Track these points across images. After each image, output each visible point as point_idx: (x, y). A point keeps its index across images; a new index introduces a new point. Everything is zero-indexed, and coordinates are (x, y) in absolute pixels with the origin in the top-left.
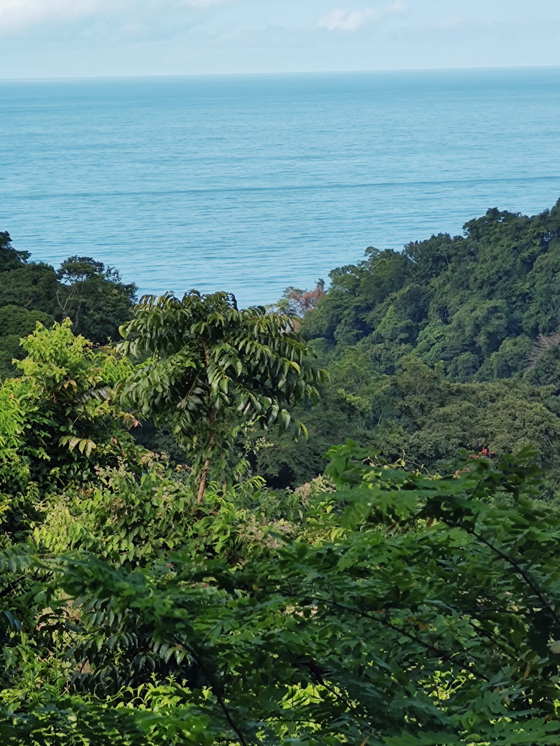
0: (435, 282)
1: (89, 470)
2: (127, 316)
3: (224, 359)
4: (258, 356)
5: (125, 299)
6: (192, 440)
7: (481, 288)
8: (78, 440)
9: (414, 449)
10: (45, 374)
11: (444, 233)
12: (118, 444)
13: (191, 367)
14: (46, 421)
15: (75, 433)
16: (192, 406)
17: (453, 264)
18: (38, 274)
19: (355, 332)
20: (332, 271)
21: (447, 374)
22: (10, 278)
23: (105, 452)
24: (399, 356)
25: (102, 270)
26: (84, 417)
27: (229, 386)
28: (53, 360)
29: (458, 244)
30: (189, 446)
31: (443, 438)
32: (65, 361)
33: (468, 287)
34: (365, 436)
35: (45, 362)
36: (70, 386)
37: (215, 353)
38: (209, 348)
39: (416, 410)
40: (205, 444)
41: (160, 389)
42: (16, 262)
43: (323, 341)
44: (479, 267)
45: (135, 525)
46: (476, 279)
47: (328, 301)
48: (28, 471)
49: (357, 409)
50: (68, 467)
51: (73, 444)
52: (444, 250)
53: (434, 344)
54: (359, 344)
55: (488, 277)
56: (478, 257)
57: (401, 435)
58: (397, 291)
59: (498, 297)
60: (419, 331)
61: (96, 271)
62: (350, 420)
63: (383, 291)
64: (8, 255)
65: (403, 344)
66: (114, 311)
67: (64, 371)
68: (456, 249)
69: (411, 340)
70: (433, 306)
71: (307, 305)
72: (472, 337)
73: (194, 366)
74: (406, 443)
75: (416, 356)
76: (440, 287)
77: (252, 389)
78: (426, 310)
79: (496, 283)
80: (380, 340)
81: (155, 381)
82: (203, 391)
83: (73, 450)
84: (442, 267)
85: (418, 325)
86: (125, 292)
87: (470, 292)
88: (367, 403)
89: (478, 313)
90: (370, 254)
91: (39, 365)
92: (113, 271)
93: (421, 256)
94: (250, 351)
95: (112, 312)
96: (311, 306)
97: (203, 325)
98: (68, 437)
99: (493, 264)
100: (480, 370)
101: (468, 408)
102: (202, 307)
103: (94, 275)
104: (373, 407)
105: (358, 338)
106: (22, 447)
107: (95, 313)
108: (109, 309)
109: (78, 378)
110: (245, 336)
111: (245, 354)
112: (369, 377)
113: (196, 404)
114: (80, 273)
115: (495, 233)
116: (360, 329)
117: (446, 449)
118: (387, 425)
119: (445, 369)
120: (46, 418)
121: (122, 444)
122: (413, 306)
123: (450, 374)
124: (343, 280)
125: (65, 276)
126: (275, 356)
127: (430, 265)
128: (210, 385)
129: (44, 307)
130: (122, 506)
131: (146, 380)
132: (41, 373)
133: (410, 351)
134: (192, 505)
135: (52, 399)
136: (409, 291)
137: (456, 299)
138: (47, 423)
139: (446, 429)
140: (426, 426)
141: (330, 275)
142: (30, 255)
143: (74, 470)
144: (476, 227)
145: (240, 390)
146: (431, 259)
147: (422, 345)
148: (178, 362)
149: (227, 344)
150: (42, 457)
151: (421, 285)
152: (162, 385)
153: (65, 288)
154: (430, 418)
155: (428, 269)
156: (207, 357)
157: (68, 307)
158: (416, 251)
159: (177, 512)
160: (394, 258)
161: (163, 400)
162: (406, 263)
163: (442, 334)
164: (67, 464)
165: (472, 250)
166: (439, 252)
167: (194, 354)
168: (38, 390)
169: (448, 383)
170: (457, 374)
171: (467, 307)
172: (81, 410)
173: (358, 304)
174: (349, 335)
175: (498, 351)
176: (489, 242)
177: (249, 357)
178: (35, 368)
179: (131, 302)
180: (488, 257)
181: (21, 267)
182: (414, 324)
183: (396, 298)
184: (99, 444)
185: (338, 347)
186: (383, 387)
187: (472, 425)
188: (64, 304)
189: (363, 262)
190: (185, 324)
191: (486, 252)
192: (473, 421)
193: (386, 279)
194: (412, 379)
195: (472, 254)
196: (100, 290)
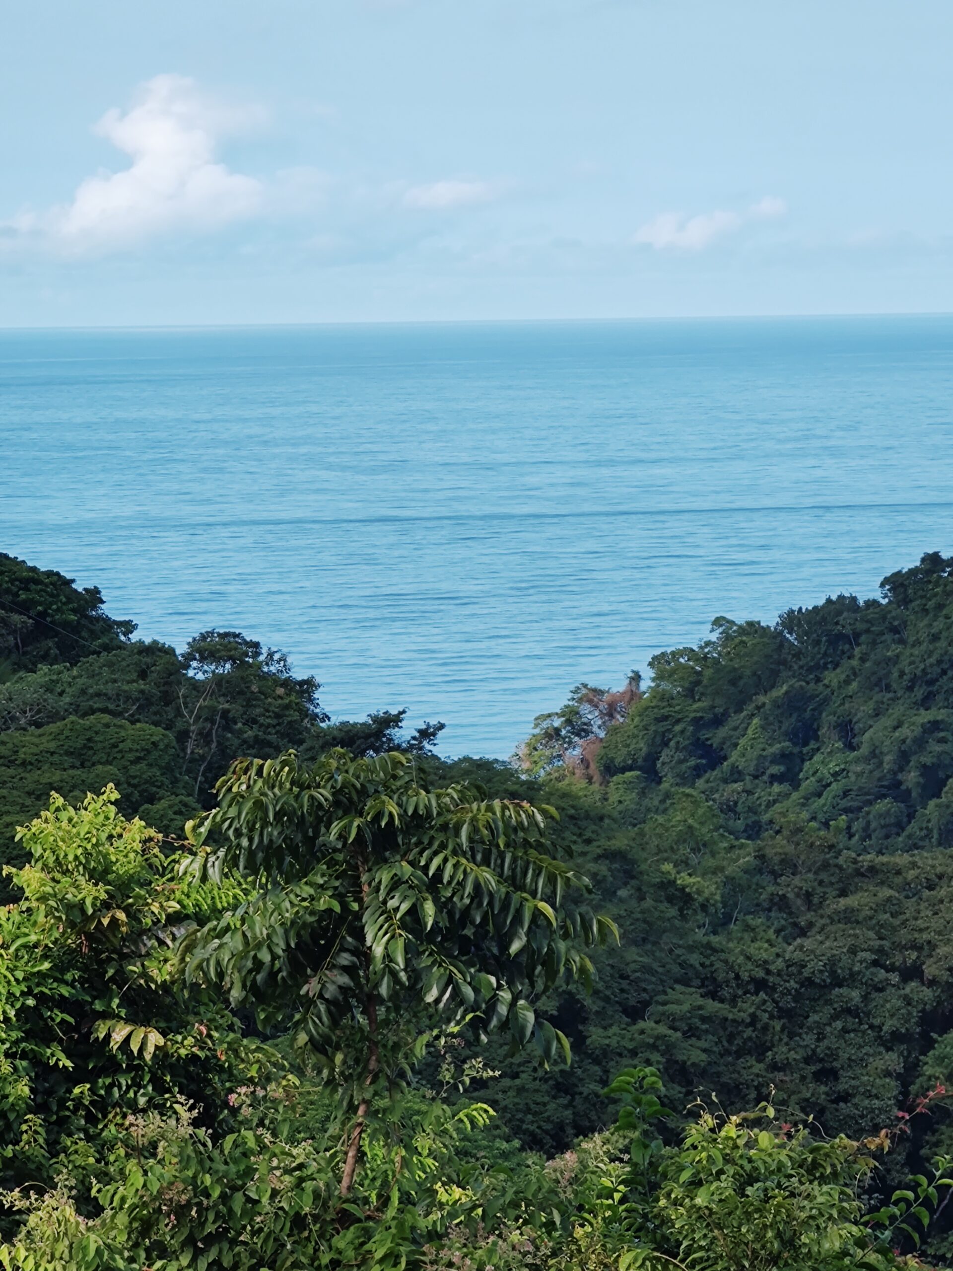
0: (832, 677)
1: (150, 1088)
2: (300, 733)
3: (397, 895)
4: (469, 889)
5: (297, 704)
6: (333, 1061)
7: (910, 689)
8: (128, 1029)
9: (793, 969)
10: (64, 898)
11: (847, 595)
12: (210, 1036)
13: (329, 911)
14: (65, 991)
15: (123, 1015)
16: (331, 991)
17: (864, 647)
18: (148, 660)
19: (692, 762)
20: (655, 658)
21: (851, 836)
22: (100, 668)
23: (183, 1052)
24: (770, 804)
25: (258, 654)
26: (142, 981)
27: (406, 952)
28: (81, 868)
29: (871, 614)
30: (325, 1073)
31: (845, 950)
32: (107, 871)
33: (888, 688)
34: (709, 946)
35: (66, 872)
36: (114, 921)
37: (380, 882)
38: (370, 870)
39: (799, 902)
40: (359, 1070)
41: (265, 956)
42: (112, 640)
43: (637, 777)
44: (908, 652)
45: (210, 1240)
46: (902, 674)
47: (647, 708)
48: (27, 1090)
49: (694, 900)
50: (108, 1081)
51: (118, 1037)
52: (846, 623)
53: (829, 785)
54: (700, 783)
55: (923, 670)
56: (905, 637)
57: (772, 945)
58: (766, 692)
59: (941, 704)
60: (803, 761)
61: (247, 656)
62: (683, 917)
63: (741, 692)
64: (98, 627)
65: (776, 784)
66: (278, 724)
67: (101, 891)
68: (868, 621)
69: (791, 778)
70: (827, 719)
71: (611, 716)
72: (895, 774)
73: (337, 908)
74: (780, 960)
75: (799, 804)
76: (840, 687)
77: (455, 957)
78: (815, 726)
79: (937, 680)
80: (736, 776)
81: (255, 938)
82: (355, 959)
83: (119, 1048)
84: (843, 652)
85: (801, 752)
86: (297, 692)
87: (891, 695)
88: (713, 888)
89: (905, 732)
90: (721, 630)
91: (53, 879)
92: (276, 657)
93: (806, 633)
94: (452, 877)
95: (274, 726)
96: (618, 717)
97: (355, 824)
98: (109, 1023)
99: (931, 647)
100: (909, 830)
101: (889, 899)
102: (353, 786)
103: (243, 662)
104: (722, 896)
105: (698, 772)
106: (16, 1043)
107: (246, 728)
108: (269, 721)
109: (131, 905)
110: (443, 846)
111: (442, 883)
112: (715, 843)
113: (340, 987)
114: (220, 658)
115: (936, 595)
116: (701, 757)
117: (850, 969)
118: (748, 928)
119: (849, 828)
120: (66, 983)
121: (216, 1034)
122: (793, 719)
123: (857, 837)
124: (672, 673)
125: (194, 664)
126: (503, 890)
127: (823, 649)
128: (370, 948)
129: (156, 718)
130: (184, 1198)
131: (239, 937)
132: (55, 895)
133: (788, 796)
134: (329, 1197)
135: (80, 946)
136: (787, 693)
137: (868, 708)
138: (67, 994)
139: (850, 936)
140: (816, 929)
141: (650, 664)
142: (135, 627)
143: (120, 1087)
144: (902, 585)
145: (431, 959)
146: (824, 639)
147: (808, 785)
148: (304, 900)
149: (404, 863)
150: (56, 1063)
151: (808, 683)
152: (269, 947)
153: (194, 684)
154: (822, 917)
155: (819, 656)
156: (366, 888)
157: (198, 717)
158: (799, 625)
159: (297, 1214)
160: (761, 637)
161: (273, 975)
162: (781, 646)
163: (842, 766)
164: (107, 1076)
165: (896, 623)
166: (839, 627)
167: (337, 883)
168: (50, 929)
169: (854, 855)
170: (870, 837)
171: (886, 721)
172: (134, 968)
173: (699, 715)
174: (683, 767)
175: (939, 797)
176: (926, 611)
177: (450, 890)
178: (44, 885)
179: (308, 709)
180: (923, 636)
181: (120, 648)
182: (796, 750)
183: (764, 704)
184: (170, 1036)
185: (665, 786)
186: (741, 861)
187: (894, 929)
188: (192, 712)
189: (708, 644)
190: (319, 820)
191: (920, 628)
192: (896, 922)
193: (748, 672)
194: (790, 849)
195: (895, 630)
196: (255, 688)
